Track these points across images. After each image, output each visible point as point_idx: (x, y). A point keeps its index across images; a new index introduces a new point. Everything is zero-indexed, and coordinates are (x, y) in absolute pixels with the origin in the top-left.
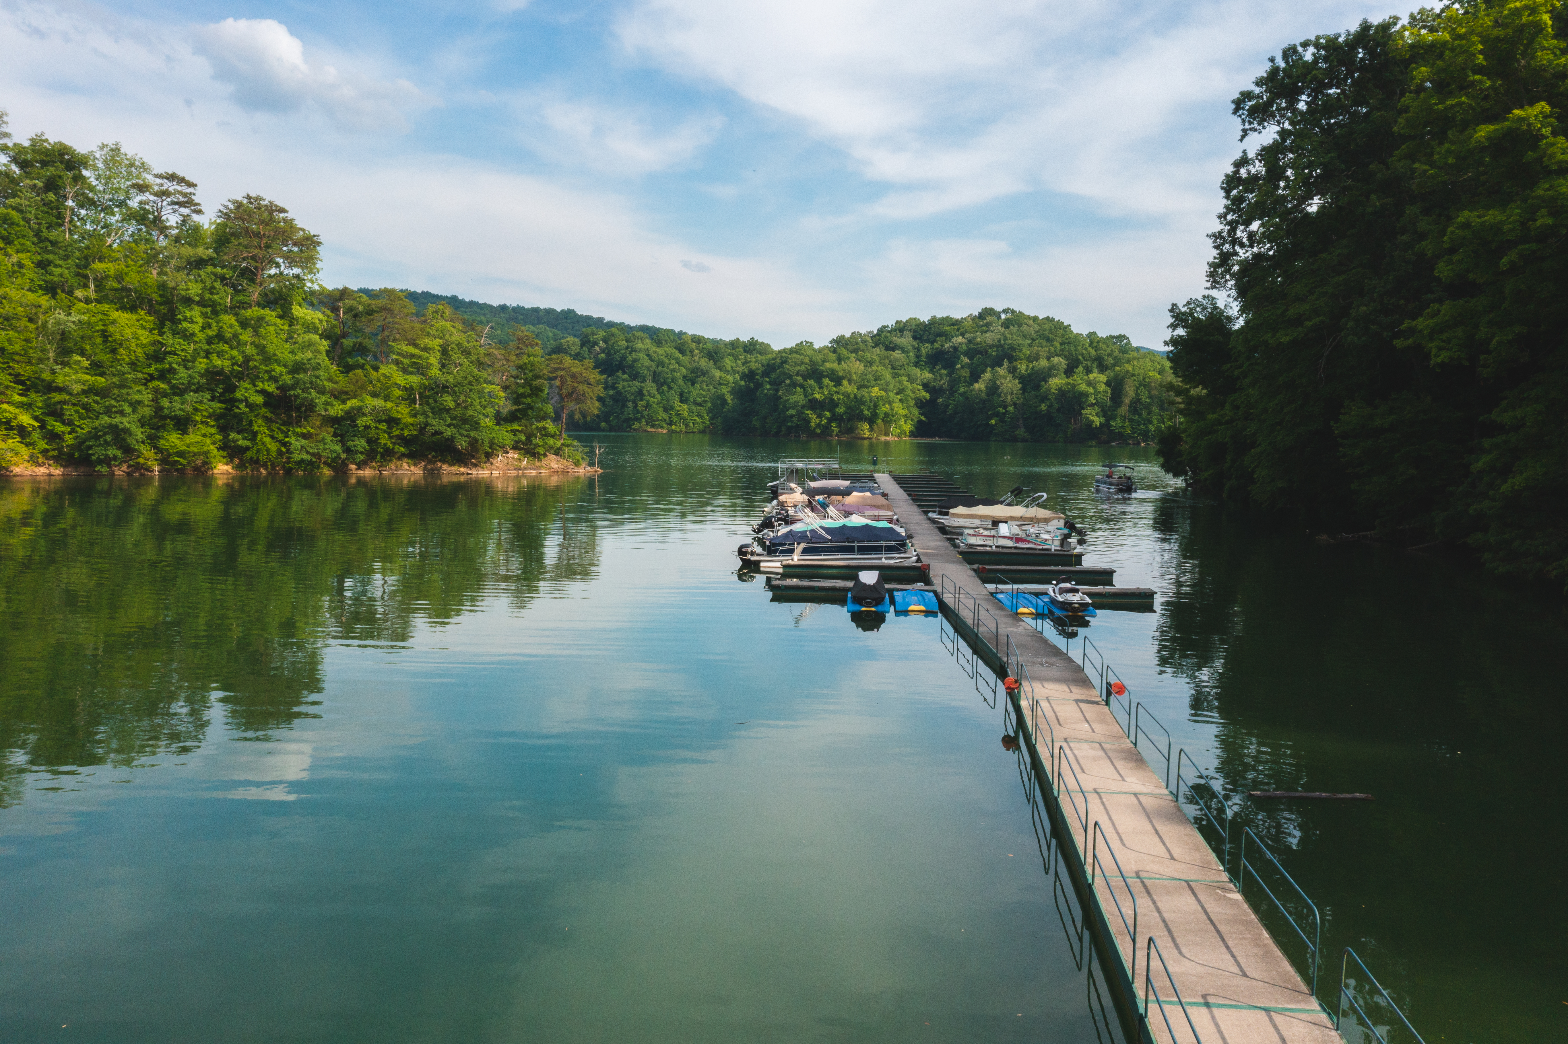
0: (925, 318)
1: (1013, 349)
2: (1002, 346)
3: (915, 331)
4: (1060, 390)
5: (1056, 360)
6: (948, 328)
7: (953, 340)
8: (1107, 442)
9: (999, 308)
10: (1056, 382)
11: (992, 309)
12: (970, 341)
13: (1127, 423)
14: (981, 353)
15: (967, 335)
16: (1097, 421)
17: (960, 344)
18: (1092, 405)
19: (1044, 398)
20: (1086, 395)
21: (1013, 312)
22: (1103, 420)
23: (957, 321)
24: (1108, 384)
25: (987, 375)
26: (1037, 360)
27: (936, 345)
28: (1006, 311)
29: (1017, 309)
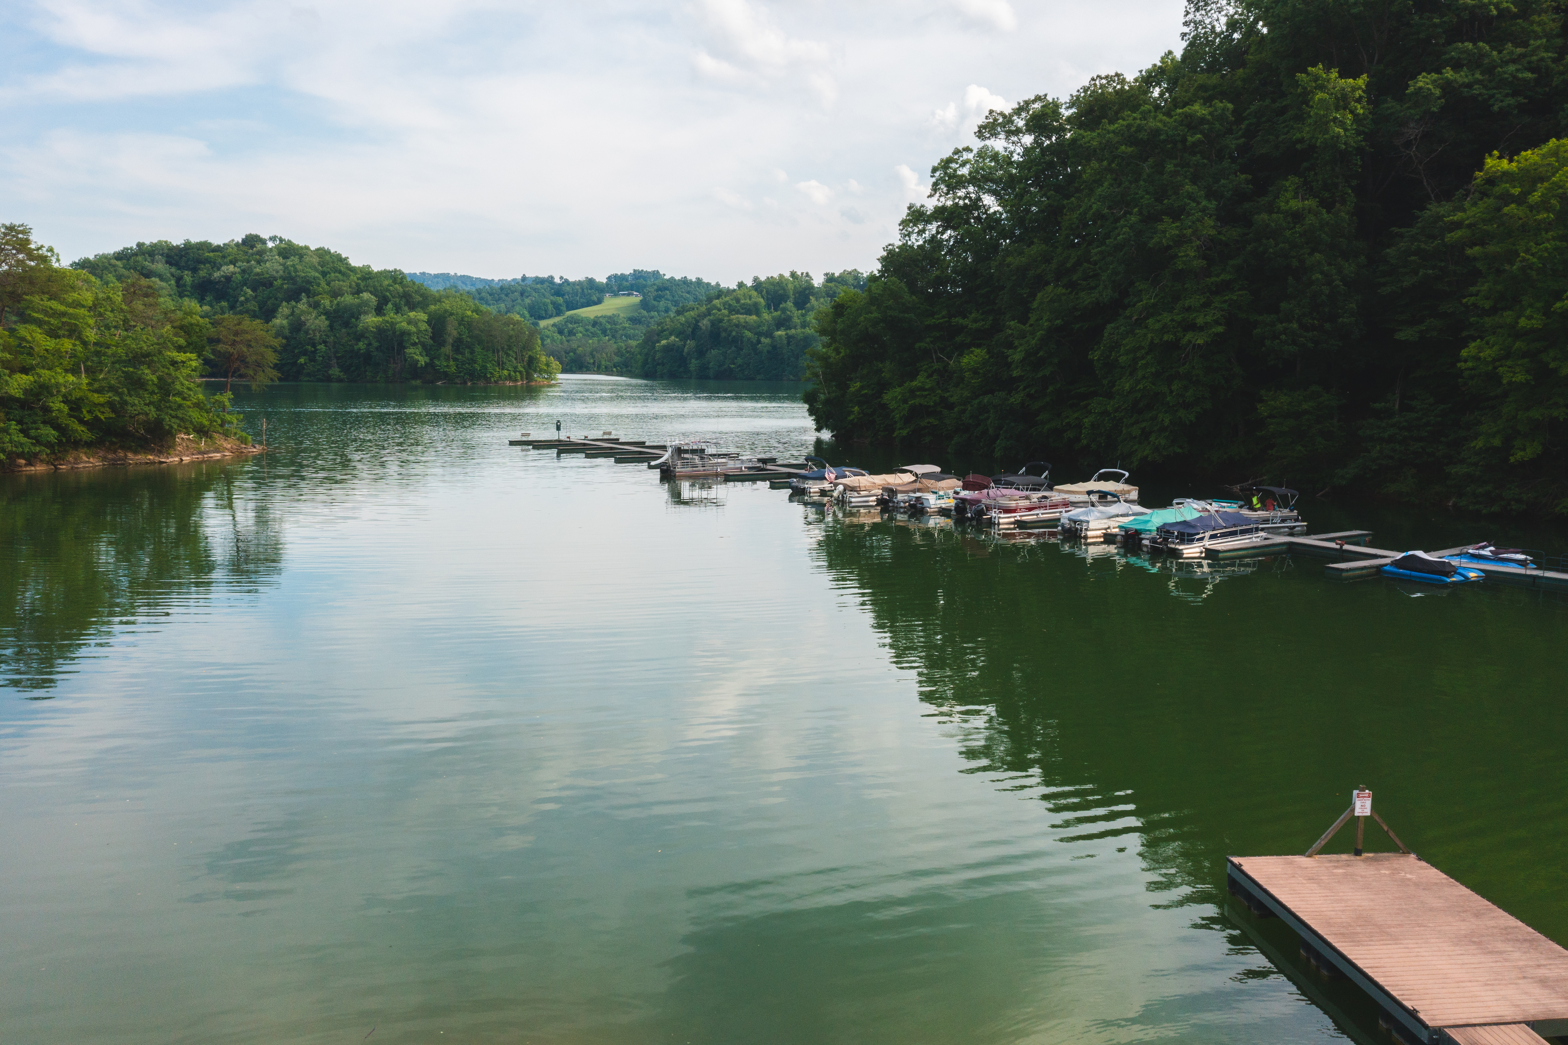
0: (177, 241)
1: (309, 282)
2: (292, 278)
3: (168, 256)
4: (378, 328)
5: (366, 295)
6: (211, 254)
7: (224, 268)
8: (432, 382)
9: (265, 235)
10: (371, 320)
11: (257, 237)
12: (244, 271)
13: (452, 363)
14: (264, 284)
15: (239, 264)
16: (422, 360)
17: (234, 273)
18: (415, 344)
19: (360, 337)
20: (409, 334)
21: (281, 240)
22: (427, 359)
23: (219, 246)
24: (429, 322)
25: (285, 309)
26: (342, 295)
27: (202, 273)
28: (273, 239)
29: (286, 237)
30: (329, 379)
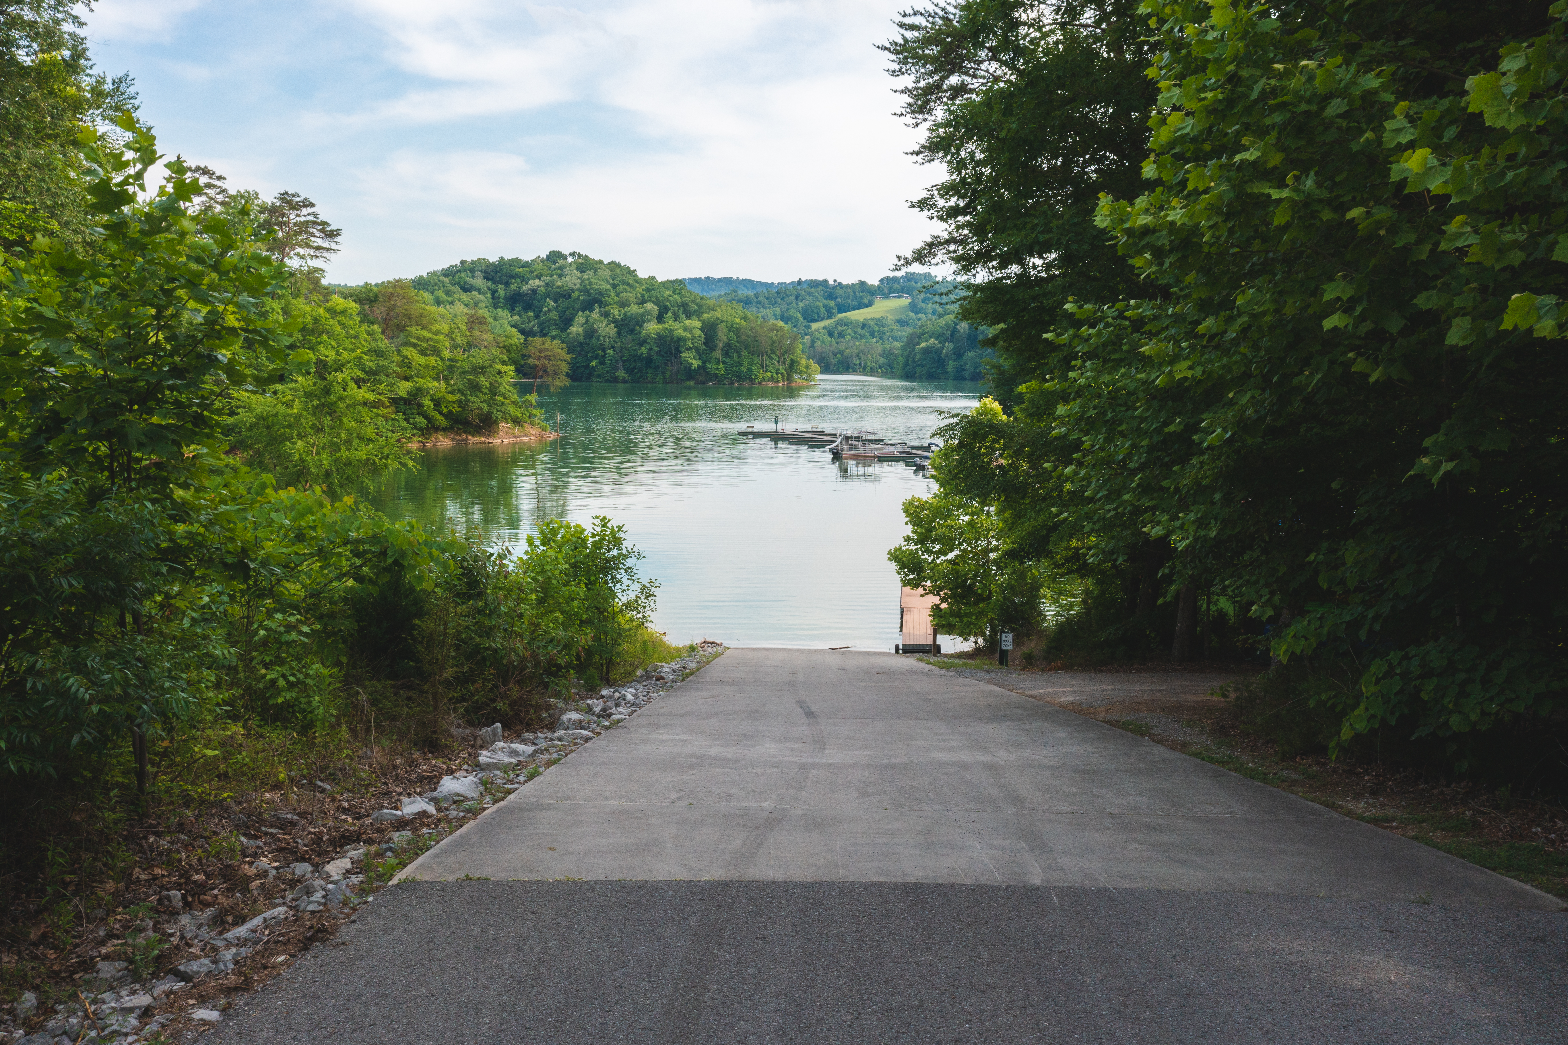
0: (493, 258)
1: (601, 294)
2: (588, 291)
3: (485, 272)
4: (658, 334)
5: (649, 305)
6: (521, 270)
7: (531, 282)
8: (704, 383)
9: (566, 252)
10: (652, 328)
11: (559, 253)
12: (547, 284)
13: (721, 366)
14: (564, 296)
15: (543, 278)
16: (696, 363)
17: (539, 287)
18: (689, 349)
19: (643, 343)
20: (684, 340)
21: (579, 255)
22: (700, 362)
23: (527, 262)
24: (702, 329)
25: (580, 318)
26: (629, 305)
27: (513, 287)
28: (572, 254)
29: (583, 253)
30: (615, 380)
